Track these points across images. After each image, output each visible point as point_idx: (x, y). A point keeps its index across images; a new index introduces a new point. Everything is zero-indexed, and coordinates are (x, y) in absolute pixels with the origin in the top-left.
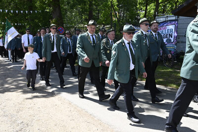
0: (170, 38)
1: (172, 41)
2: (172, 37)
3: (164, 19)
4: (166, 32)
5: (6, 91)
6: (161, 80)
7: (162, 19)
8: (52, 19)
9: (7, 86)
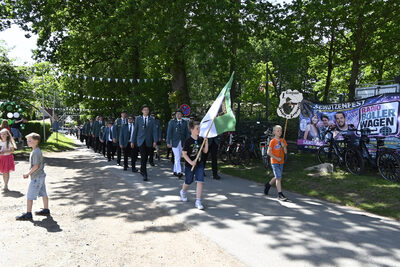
0: (389, 125)
1: (394, 131)
2: (392, 124)
3: (373, 91)
4: (381, 115)
5: (98, 215)
6: (382, 205)
7: (366, 92)
8: (171, 91)
9: (99, 203)
